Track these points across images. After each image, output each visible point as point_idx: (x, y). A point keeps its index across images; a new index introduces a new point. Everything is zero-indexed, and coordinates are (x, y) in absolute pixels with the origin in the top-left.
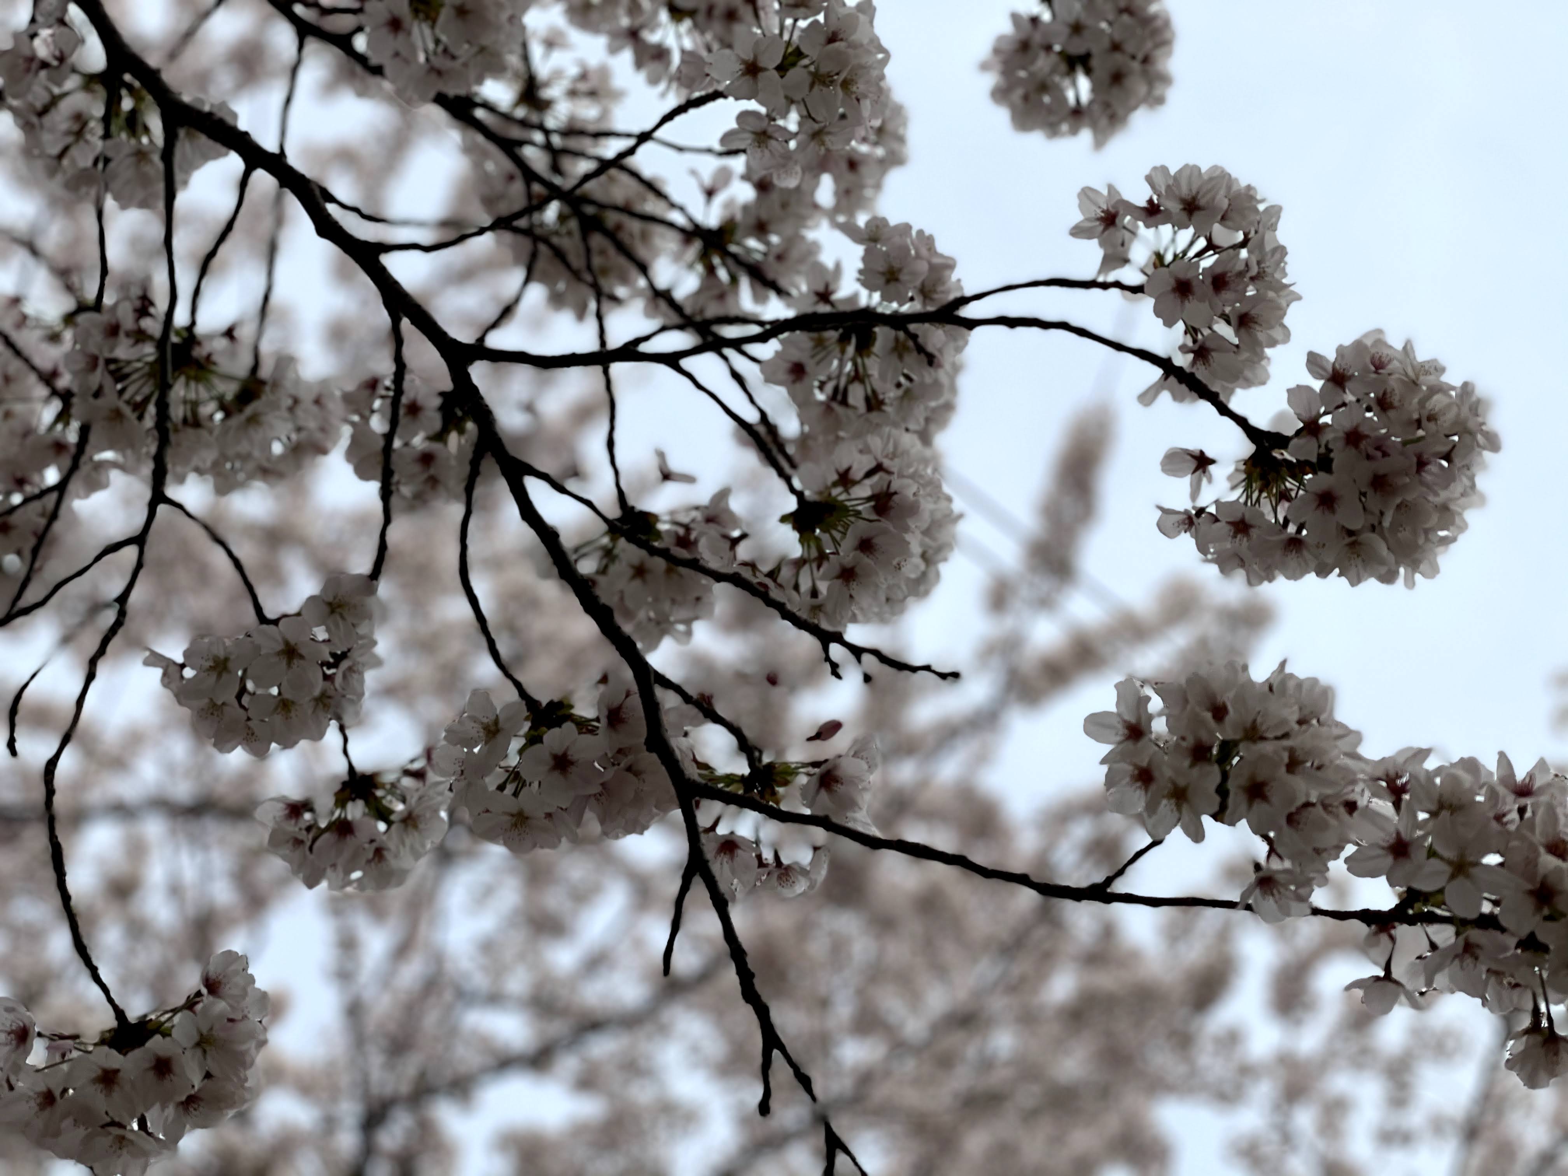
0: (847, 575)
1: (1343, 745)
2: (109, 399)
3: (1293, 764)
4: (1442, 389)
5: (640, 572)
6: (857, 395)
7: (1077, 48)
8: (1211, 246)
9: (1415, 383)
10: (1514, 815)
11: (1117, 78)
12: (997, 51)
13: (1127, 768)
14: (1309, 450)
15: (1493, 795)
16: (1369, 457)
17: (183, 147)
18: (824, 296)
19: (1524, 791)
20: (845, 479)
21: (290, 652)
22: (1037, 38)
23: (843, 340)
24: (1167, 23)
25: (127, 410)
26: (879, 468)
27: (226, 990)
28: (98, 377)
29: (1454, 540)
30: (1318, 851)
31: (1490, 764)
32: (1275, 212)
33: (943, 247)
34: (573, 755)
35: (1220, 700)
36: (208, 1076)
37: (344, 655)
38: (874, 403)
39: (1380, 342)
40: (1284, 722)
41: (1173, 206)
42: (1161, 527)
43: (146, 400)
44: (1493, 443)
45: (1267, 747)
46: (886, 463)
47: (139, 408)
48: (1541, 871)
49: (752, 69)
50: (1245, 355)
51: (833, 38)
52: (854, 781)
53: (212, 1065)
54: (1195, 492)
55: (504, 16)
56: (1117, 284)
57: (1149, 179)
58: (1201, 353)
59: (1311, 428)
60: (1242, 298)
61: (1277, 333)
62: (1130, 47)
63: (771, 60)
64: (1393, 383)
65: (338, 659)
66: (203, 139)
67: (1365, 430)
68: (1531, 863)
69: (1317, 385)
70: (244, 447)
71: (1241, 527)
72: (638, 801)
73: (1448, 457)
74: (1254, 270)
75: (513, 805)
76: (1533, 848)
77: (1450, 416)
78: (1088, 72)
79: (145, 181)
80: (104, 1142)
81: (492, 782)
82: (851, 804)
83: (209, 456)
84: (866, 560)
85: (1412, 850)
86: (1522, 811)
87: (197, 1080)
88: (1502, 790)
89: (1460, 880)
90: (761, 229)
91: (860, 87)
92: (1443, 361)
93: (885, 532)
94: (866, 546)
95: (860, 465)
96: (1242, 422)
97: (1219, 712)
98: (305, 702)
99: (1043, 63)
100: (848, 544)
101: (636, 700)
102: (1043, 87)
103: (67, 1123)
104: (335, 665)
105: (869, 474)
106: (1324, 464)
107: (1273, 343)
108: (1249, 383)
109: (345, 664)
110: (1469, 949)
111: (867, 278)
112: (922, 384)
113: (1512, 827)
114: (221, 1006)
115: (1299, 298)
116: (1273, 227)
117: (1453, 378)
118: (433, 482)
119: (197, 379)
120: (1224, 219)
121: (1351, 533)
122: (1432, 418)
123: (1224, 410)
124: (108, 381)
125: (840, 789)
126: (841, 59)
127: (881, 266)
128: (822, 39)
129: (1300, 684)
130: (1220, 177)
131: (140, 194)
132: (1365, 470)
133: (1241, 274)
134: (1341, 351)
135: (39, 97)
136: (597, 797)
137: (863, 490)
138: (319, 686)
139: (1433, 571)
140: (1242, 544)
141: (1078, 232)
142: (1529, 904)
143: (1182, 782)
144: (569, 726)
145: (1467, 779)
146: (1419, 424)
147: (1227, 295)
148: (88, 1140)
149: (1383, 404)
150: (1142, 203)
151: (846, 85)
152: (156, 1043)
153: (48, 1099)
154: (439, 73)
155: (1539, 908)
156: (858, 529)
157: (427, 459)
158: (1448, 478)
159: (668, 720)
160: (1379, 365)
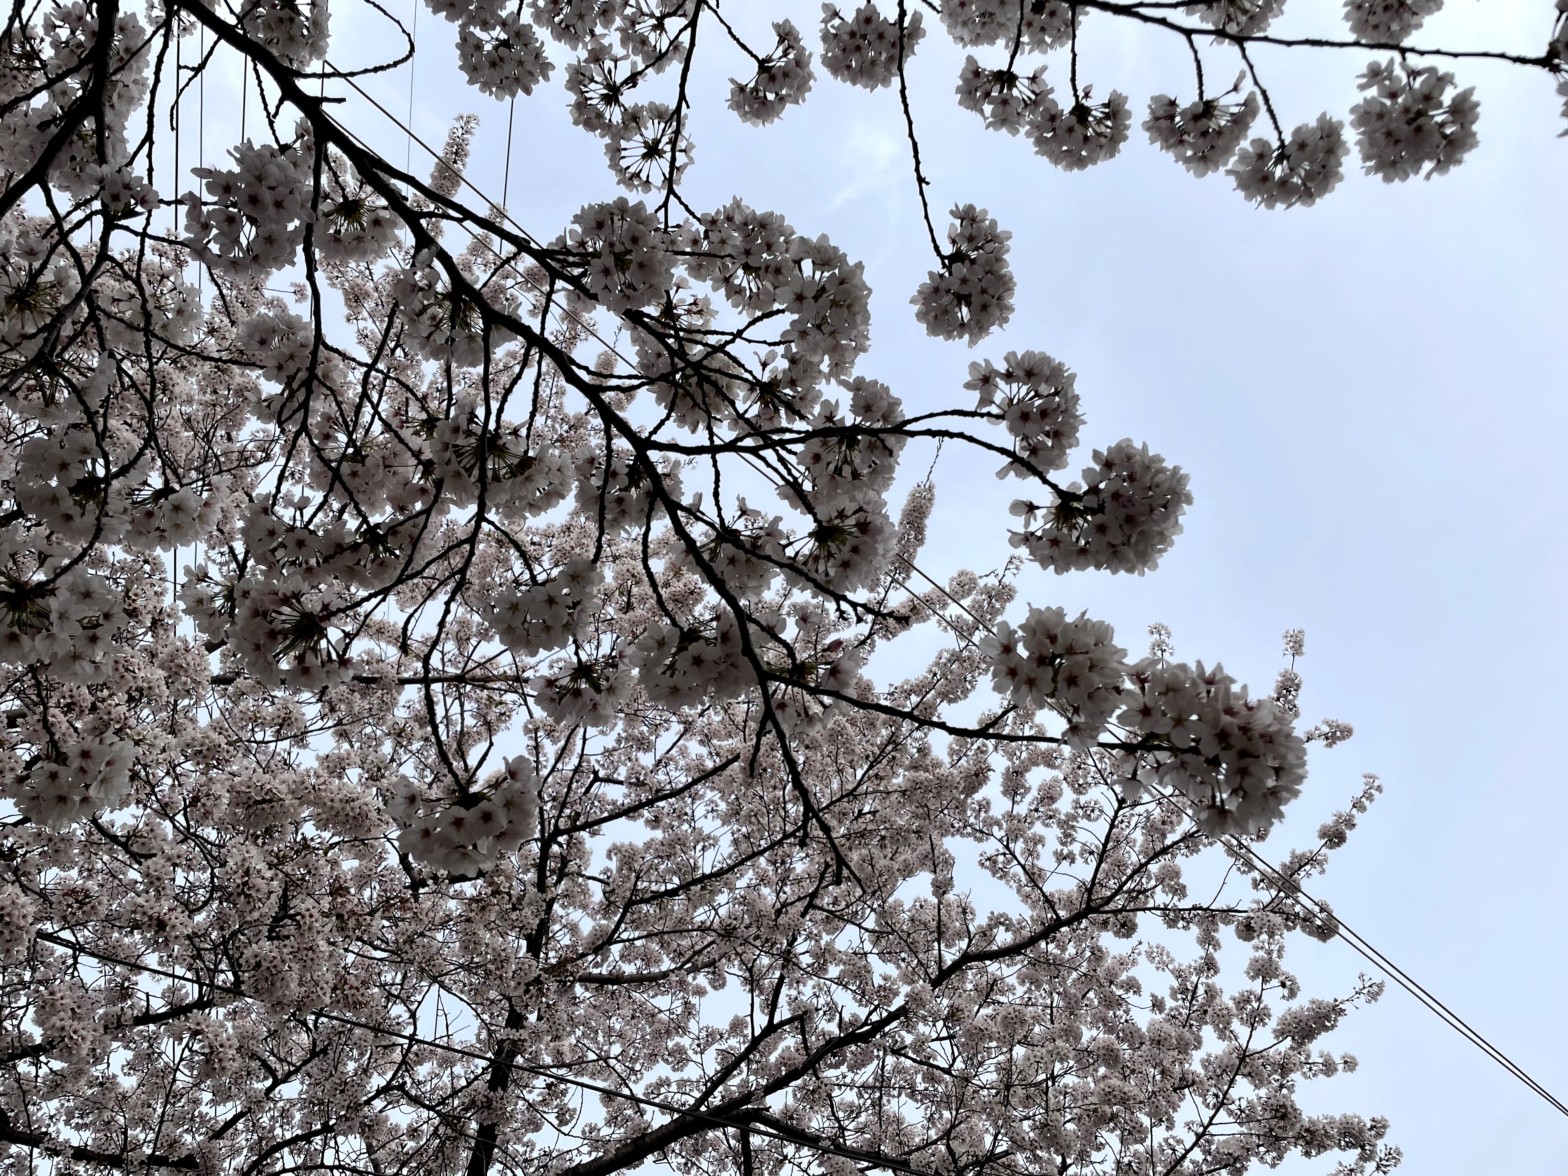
0: (845, 565)
1: (1116, 657)
2: (454, 466)
3: (1092, 668)
4: (1162, 471)
5: (732, 561)
6: (847, 471)
7: (964, 291)
8: (1037, 395)
9: (1148, 468)
10: (1204, 694)
11: (985, 307)
12: (919, 292)
13: (1003, 668)
14: (1092, 502)
15: (1194, 683)
16: (1124, 506)
17: (494, 335)
18: (830, 418)
19: (1210, 682)
20: (841, 515)
21: (551, 601)
22: (943, 286)
23: (840, 443)
24: (1011, 278)
25: (463, 471)
26: (861, 509)
27: (520, 777)
28: (448, 454)
29: (1165, 550)
30: (1102, 713)
31: (1193, 667)
32: (1073, 377)
33: (894, 393)
34: (704, 657)
35: (1053, 632)
36: (510, 822)
37: (578, 603)
38: (856, 475)
39: (1130, 446)
40: (1087, 644)
41: (1020, 373)
42: (1011, 541)
43: (472, 467)
44: (1189, 500)
45: (1080, 658)
46: (865, 507)
47: (469, 471)
48: (1222, 724)
49: (800, 298)
50: (1056, 452)
51: (842, 282)
52: (848, 673)
53: (513, 817)
54: (1027, 524)
55: (663, 269)
56: (989, 414)
57: (1006, 359)
58: (1034, 451)
59: (1094, 490)
60: (1056, 423)
61: (1073, 441)
62: (991, 291)
63: (810, 293)
64: (1137, 468)
65: (575, 604)
66: (505, 331)
67: (1122, 492)
68: (1217, 720)
69: (1097, 468)
70: (523, 493)
71: (1055, 542)
72: (737, 682)
73: (1165, 507)
74: (1063, 408)
75: (671, 682)
76: (1217, 711)
77: (1167, 484)
78: (968, 305)
79: (473, 351)
80: (456, 856)
81: (660, 671)
82: (846, 685)
83: (504, 497)
84: (856, 558)
85: (1153, 713)
86: (1209, 692)
87: (505, 824)
88: (1199, 681)
89: (1179, 729)
90: (793, 384)
91: (856, 308)
92: (1163, 456)
93: (866, 543)
94: (855, 550)
95: (850, 507)
96: (1054, 487)
97: (1053, 639)
98: (558, 627)
99: (946, 300)
100: (846, 549)
101: (736, 629)
102: (946, 312)
103: (436, 846)
104: (574, 608)
105: (855, 513)
106: (1099, 509)
107: (1071, 446)
108: (1058, 467)
109: (579, 608)
110: (1183, 765)
111: (855, 409)
112: (883, 465)
113: (1205, 701)
114: (518, 785)
115: (1085, 423)
116: (1072, 385)
117: (1168, 464)
118: (623, 513)
119: (499, 457)
120: (1046, 381)
121: (1113, 546)
122: (1158, 486)
123: (1045, 481)
124: (453, 457)
125: (840, 676)
126: (848, 293)
127: (862, 404)
128: (837, 282)
129: (1094, 625)
130: (1045, 359)
131: (470, 359)
132: (1122, 513)
133: (1055, 410)
134: (1109, 449)
135: (417, 307)
136: (715, 679)
137: (852, 521)
138: (566, 619)
139: (1155, 567)
140: (1055, 551)
141: (968, 386)
142: (1214, 742)
143: (1032, 676)
144: (702, 641)
145: (1182, 675)
146: (1150, 488)
147: (1047, 420)
148: (447, 855)
149: (1131, 478)
150: (1003, 371)
151: (849, 307)
152: (484, 805)
153: (426, 833)
154: (628, 298)
155: (1220, 742)
156: (850, 542)
157: (620, 500)
158: (1165, 518)
159: (753, 638)
160: (1129, 458)
